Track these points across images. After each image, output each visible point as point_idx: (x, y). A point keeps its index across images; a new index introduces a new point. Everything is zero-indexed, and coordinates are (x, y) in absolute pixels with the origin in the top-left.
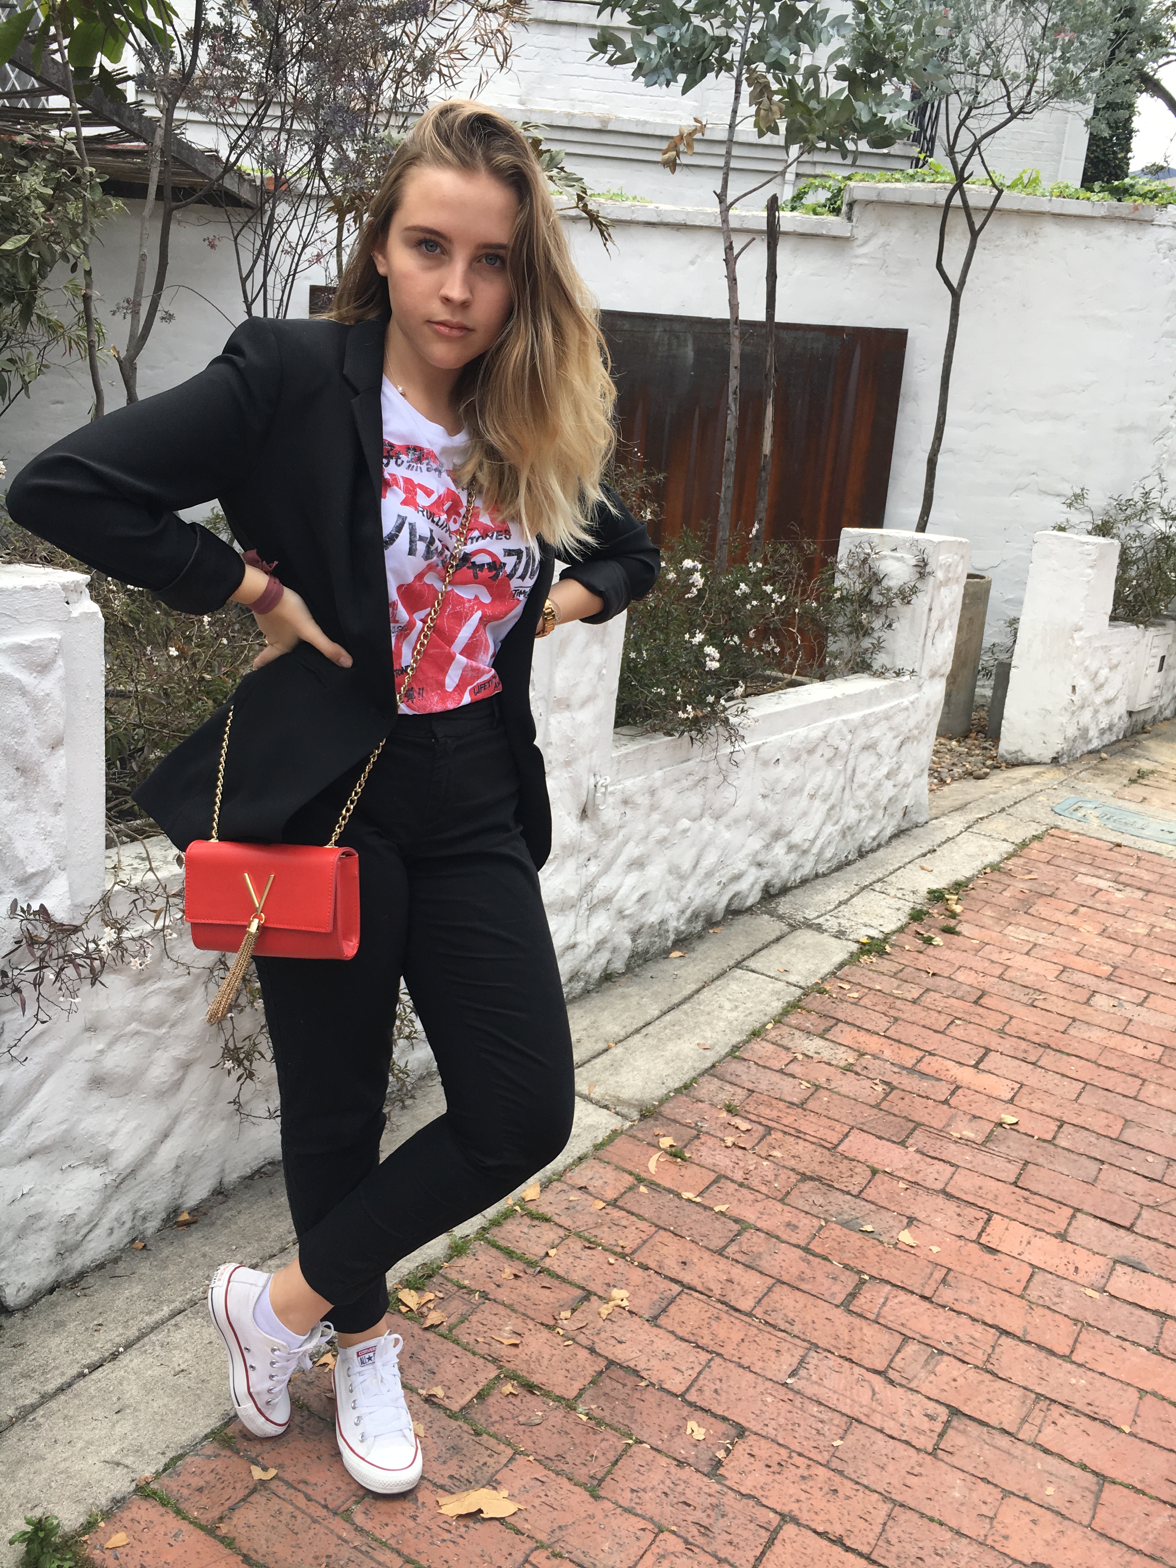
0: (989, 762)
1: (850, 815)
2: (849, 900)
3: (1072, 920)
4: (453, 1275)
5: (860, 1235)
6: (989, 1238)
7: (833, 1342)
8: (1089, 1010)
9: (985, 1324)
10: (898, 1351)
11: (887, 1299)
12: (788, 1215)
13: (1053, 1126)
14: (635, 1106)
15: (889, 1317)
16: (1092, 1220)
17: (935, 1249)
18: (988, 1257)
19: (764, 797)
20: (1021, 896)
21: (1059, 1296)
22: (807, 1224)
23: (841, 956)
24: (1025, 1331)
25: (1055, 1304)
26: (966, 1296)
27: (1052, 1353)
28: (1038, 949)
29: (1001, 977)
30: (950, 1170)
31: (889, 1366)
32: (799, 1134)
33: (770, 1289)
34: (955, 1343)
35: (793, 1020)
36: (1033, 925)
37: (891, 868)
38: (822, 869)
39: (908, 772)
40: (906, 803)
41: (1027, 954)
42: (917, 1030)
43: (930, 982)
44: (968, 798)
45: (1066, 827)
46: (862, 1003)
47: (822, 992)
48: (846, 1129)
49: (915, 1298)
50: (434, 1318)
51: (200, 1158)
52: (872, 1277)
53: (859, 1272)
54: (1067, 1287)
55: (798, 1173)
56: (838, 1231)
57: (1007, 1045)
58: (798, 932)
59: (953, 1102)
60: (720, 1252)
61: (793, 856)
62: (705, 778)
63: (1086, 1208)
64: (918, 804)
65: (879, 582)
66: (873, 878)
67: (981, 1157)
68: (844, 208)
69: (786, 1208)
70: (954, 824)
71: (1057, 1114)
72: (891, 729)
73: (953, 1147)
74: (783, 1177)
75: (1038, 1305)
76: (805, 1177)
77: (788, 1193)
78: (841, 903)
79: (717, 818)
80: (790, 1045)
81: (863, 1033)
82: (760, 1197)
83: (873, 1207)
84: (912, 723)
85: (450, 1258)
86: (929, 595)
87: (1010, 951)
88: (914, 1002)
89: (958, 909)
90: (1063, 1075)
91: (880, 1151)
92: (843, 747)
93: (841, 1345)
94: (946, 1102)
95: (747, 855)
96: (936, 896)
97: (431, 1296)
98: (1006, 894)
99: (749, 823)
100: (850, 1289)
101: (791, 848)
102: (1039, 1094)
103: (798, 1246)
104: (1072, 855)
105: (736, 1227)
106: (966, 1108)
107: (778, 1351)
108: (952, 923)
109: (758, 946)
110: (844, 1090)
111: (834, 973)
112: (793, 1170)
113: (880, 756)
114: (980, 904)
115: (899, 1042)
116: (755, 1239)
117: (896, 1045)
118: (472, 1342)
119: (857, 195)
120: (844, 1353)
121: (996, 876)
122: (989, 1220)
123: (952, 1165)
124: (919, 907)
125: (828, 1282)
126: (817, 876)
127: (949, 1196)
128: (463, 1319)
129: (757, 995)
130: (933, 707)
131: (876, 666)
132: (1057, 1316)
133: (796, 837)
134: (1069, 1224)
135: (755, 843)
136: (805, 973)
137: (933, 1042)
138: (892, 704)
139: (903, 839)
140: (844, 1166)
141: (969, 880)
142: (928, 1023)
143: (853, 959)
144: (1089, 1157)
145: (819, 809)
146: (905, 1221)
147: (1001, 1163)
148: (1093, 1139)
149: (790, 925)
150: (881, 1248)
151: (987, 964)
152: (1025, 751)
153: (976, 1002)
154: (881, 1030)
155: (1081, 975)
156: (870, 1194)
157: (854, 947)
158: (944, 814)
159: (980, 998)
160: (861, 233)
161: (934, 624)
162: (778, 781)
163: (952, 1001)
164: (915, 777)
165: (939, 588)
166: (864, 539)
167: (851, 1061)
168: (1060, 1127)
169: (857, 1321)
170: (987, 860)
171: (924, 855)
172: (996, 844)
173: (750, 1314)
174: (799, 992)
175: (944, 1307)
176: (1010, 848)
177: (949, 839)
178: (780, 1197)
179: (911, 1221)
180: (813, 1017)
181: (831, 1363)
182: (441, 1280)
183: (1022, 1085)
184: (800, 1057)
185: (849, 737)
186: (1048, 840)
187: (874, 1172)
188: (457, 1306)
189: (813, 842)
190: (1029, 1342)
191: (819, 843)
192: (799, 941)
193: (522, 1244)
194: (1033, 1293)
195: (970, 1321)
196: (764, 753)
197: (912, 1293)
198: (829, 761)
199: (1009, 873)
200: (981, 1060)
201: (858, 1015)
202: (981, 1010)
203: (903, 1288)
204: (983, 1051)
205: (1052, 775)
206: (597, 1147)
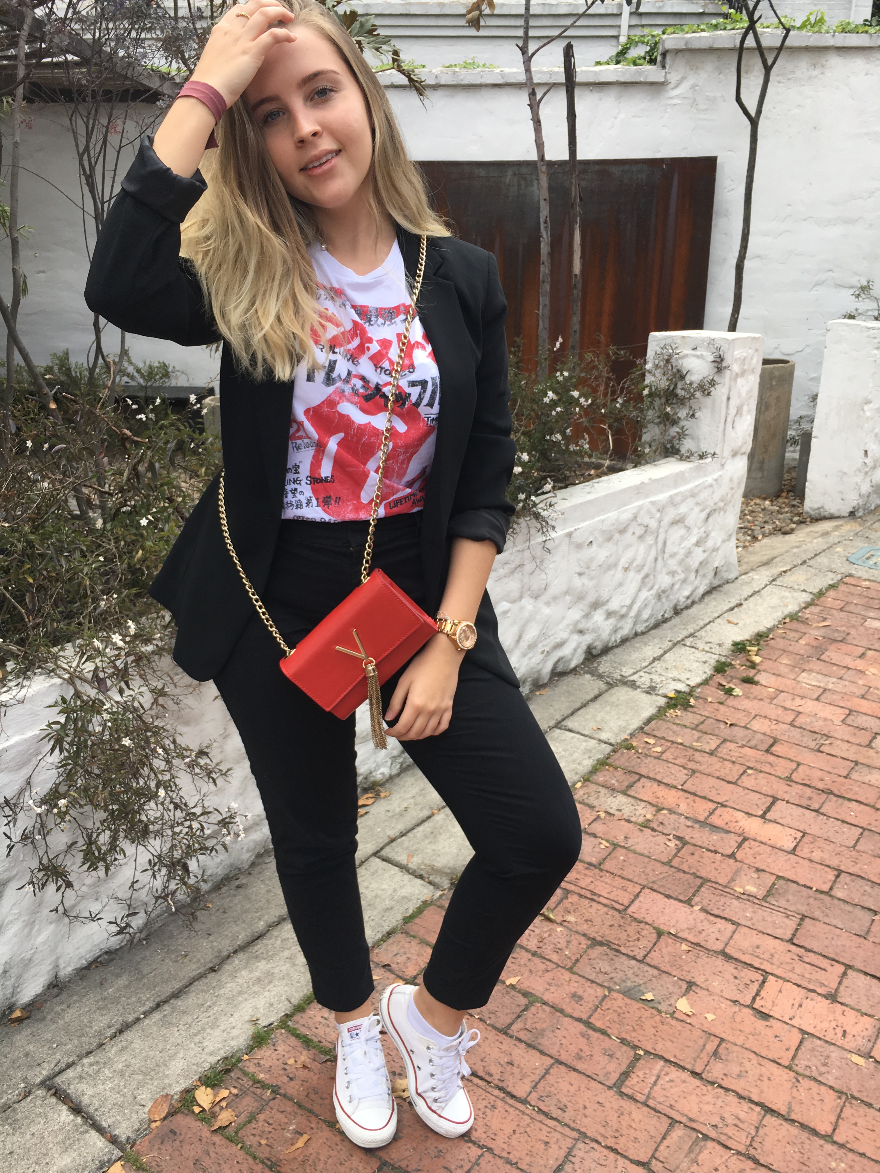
0: (796, 519)
1: (664, 581)
2: (662, 655)
3: (860, 664)
4: (251, 1069)
5: (640, 1005)
6: (762, 1003)
7: (602, 1130)
8: (871, 752)
9: (751, 1101)
10: (664, 1138)
11: (658, 1077)
12: (575, 985)
13: (831, 875)
14: (447, 874)
15: (659, 1097)
16: (862, 976)
17: (710, 1017)
18: (761, 1024)
19: (580, 574)
20: (815, 643)
21: (825, 1065)
22: (591, 993)
23: (649, 711)
24: (790, 1110)
25: (821, 1074)
26: (735, 1069)
27: (814, 1132)
28: (827, 693)
29: (792, 724)
30: (731, 927)
31: (653, 1156)
32: (593, 897)
33: (547, 1072)
34: (720, 1125)
35: (600, 778)
36: (824, 671)
37: (702, 624)
38: (640, 628)
39: (716, 538)
40: (716, 565)
41: (817, 699)
42: (712, 781)
43: (726, 732)
44: (775, 553)
45: (859, 574)
46: (664, 757)
47: (629, 747)
48: (637, 889)
49: (686, 1075)
50: (225, 1117)
51: (30, 960)
52: (647, 1052)
53: (636, 1047)
54: (835, 1054)
55: (589, 938)
56: (619, 1000)
57: (794, 792)
58: (614, 690)
59: (739, 856)
60: (504, 1031)
61: (612, 621)
62: (521, 565)
63: (858, 964)
64: (728, 564)
65: (682, 377)
66: (685, 633)
67: (762, 913)
68: (659, 58)
69: (575, 977)
70: (761, 577)
71: (834, 863)
72: (697, 504)
73: (735, 902)
74: (575, 943)
75: (805, 1076)
76: (595, 943)
77: (577, 960)
78: (655, 659)
79: (536, 597)
80: (595, 803)
81: (662, 787)
82: (551, 966)
83: (656, 972)
84: (717, 497)
85: (250, 1049)
86: (727, 386)
87: (802, 697)
88: (711, 753)
89: (757, 659)
90: (843, 822)
91: (667, 911)
92: (653, 524)
93: (609, 1133)
94: (732, 856)
95: (568, 625)
96: (740, 648)
97: (224, 1093)
98: (802, 642)
99: (568, 598)
100: (624, 1068)
101: (609, 615)
102: (820, 842)
103: (579, 1020)
104: (863, 601)
105: (523, 1001)
106: (750, 861)
107: (547, 1143)
108: (752, 673)
109: (578, 705)
110: (639, 848)
111: (642, 728)
112: (584, 935)
113: (688, 528)
114: (778, 653)
115: (694, 794)
116: (541, 1014)
117: (691, 797)
118: (255, 1144)
119: (669, 45)
120: (610, 1142)
121: (795, 625)
122: (764, 982)
123: (733, 923)
124: (723, 659)
125: (604, 1060)
126: (636, 635)
127: (728, 957)
128: (252, 1118)
129: (571, 755)
130: (736, 481)
131: (683, 450)
132: (823, 1088)
133: (614, 605)
134: (840, 983)
135: (575, 614)
136: (616, 730)
137: (726, 793)
138: (697, 483)
139: (715, 595)
140: (632, 929)
141: (770, 630)
142: (722, 774)
143: (660, 713)
144: (863, 908)
145: (634, 579)
146: (684, 986)
147: (779, 918)
148: (867, 888)
149: (608, 683)
150: (658, 1018)
151: (780, 711)
152: (827, 508)
153: (767, 751)
154: (678, 784)
155: (865, 718)
156: (655, 958)
157: (662, 701)
158: (752, 570)
159: (772, 746)
160: (673, 77)
161: (733, 411)
162: (592, 560)
163: (746, 750)
164: (724, 541)
165: (735, 380)
166: (669, 341)
167: (649, 816)
168: (837, 876)
169: (627, 1105)
170: (787, 611)
171: (732, 609)
172: (796, 594)
173: (524, 1102)
174: (609, 748)
175: (713, 1083)
176: (806, 597)
177: (755, 593)
178: (570, 964)
179: (691, 984)
180: (620, 772)
181: (595, 1155)
182: (239, 1074)
183: (804, 834)
184: (602, 815)
185: (658, 515)
186: (842, 588)
187: (660, 934)
188: (248, 1104)
189: (630, 607)
190: (793, 1121)
191: (636, 608)
192: (614, 699)
193: (321, 1031)
194: (801, 1063)
195: (736, 1099)
196: (577, 538)
197: (683, 1068)
198: (641, 537)
199: (805, 622)
200: (768, 809)
201: (660, 770)
202: (771, 758)
203: (676, 1064)
204: (770, 800)
205: (849, 527)
206: (407, 920)
